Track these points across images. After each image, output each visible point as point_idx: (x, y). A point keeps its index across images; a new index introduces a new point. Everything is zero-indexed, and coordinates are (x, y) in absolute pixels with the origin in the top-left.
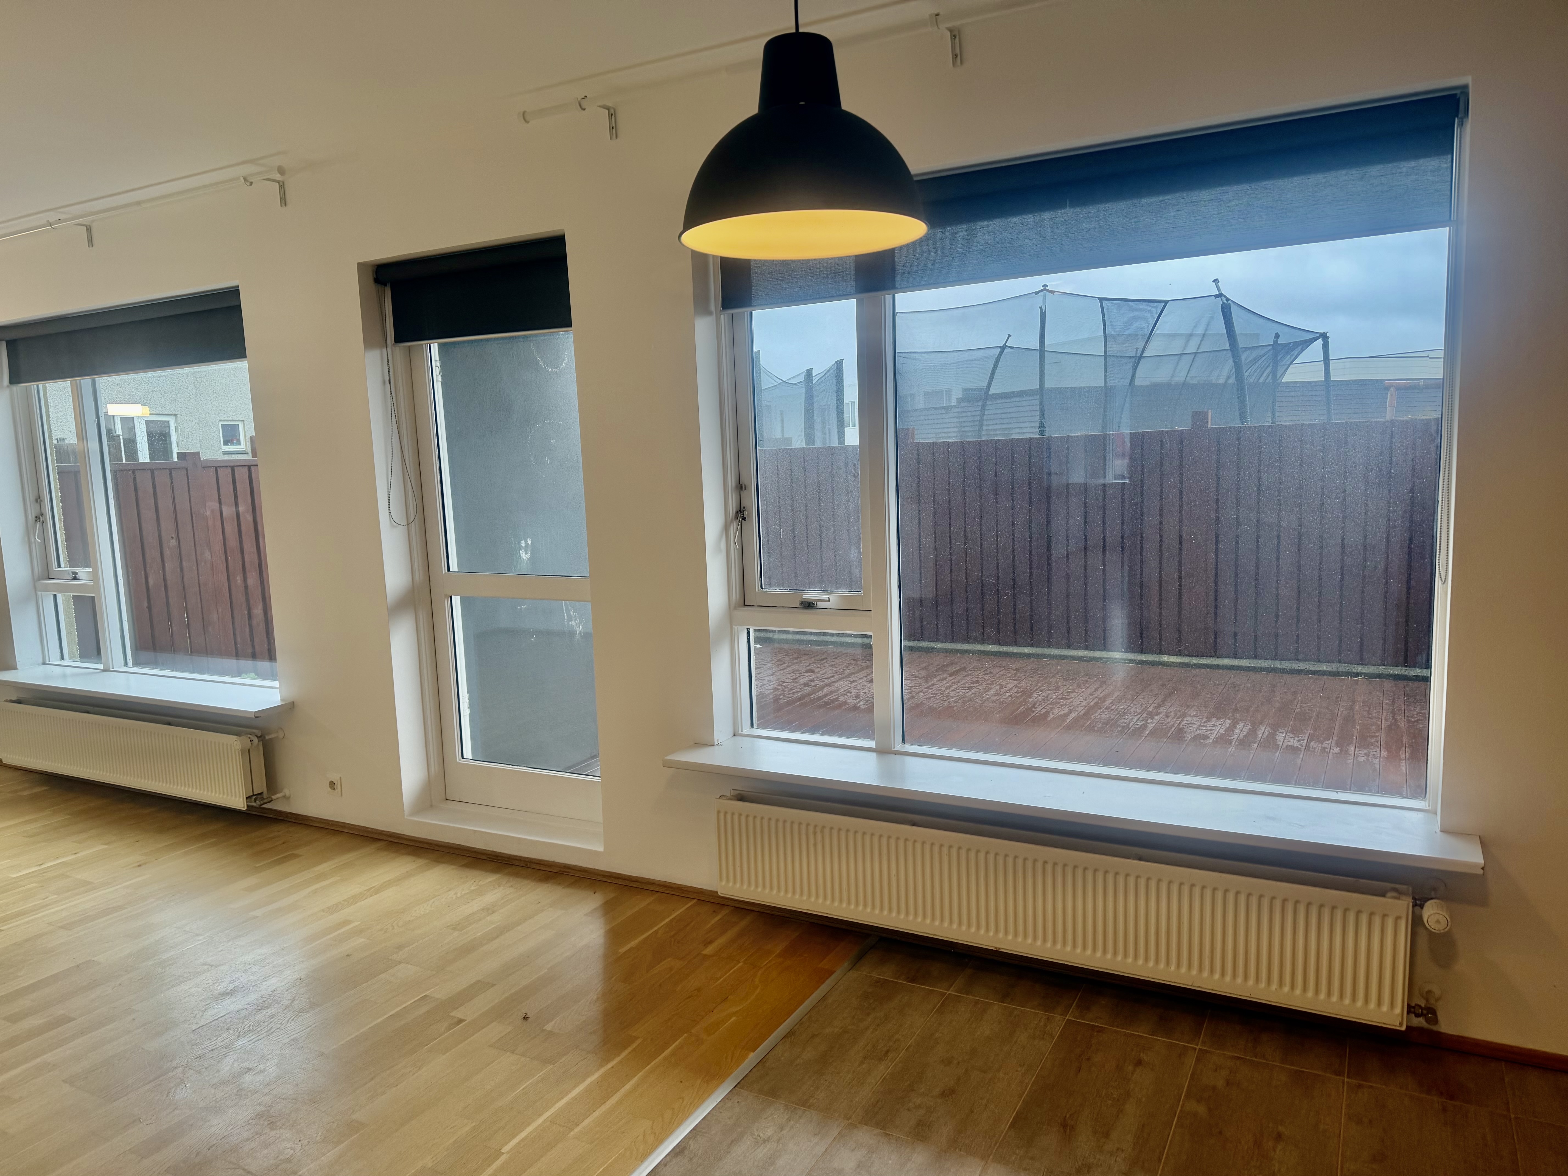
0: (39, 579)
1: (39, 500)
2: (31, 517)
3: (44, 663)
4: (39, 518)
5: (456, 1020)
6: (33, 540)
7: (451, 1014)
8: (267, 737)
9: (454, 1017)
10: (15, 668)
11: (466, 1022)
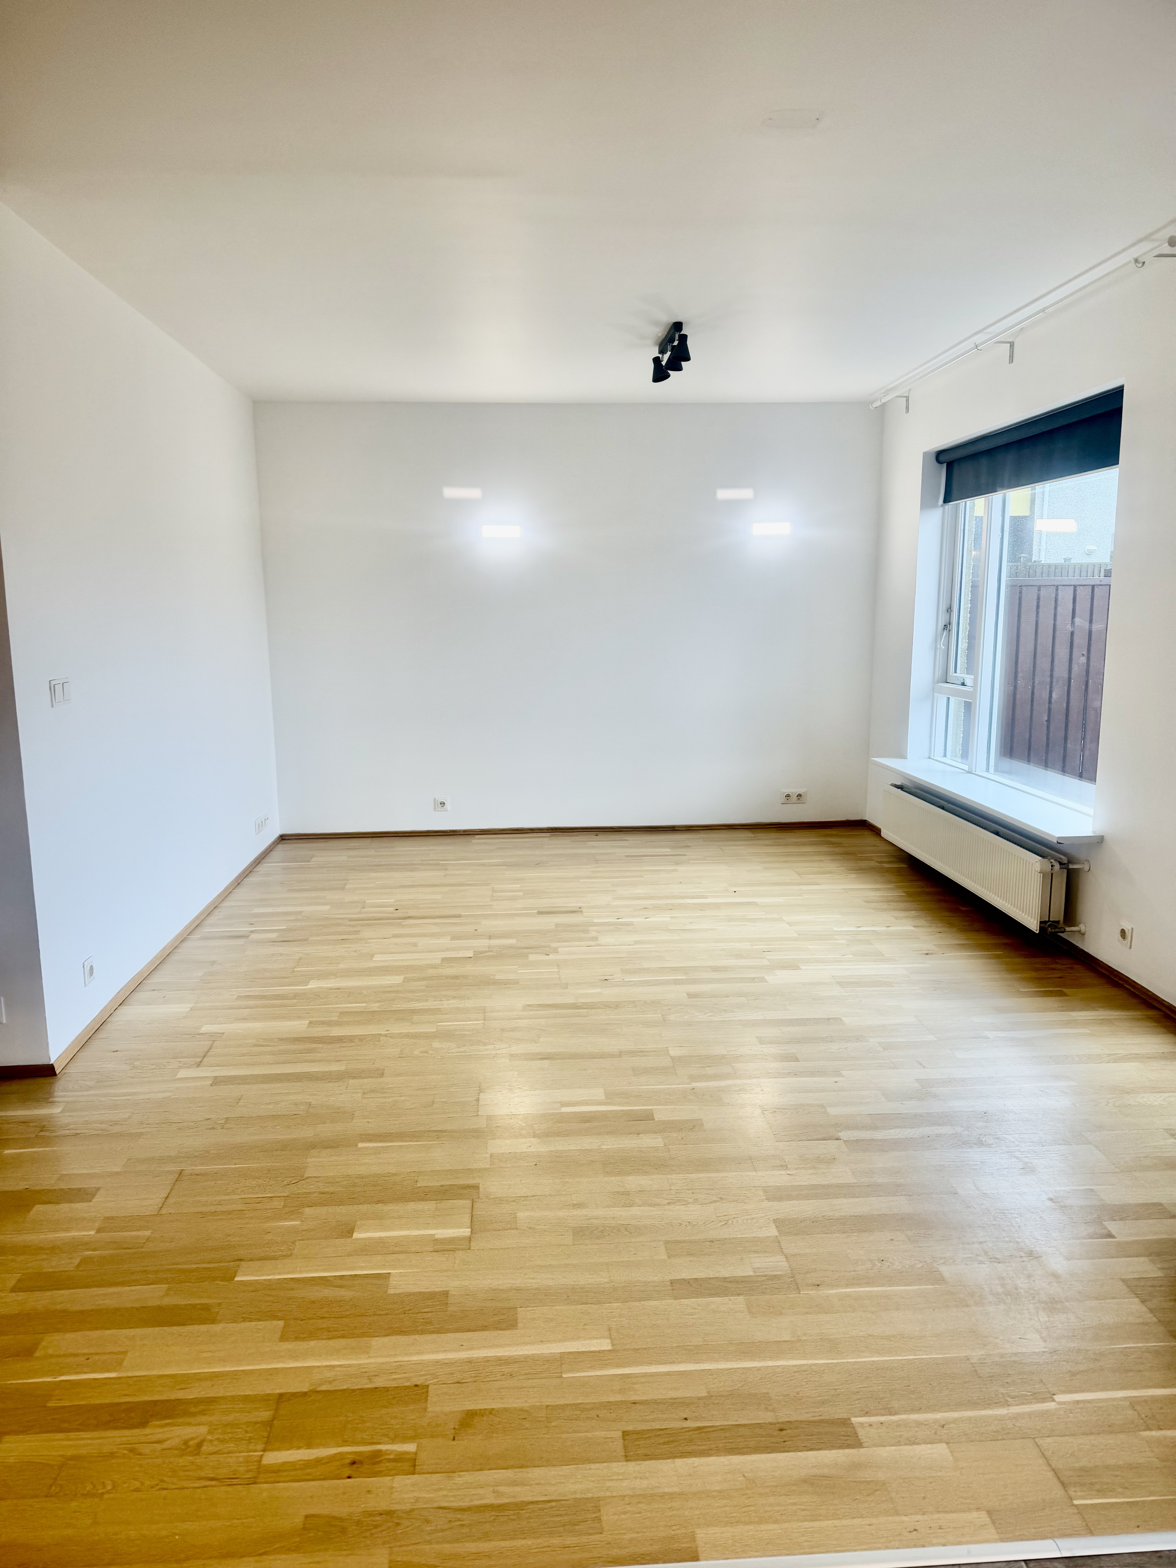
0: (938, 682)
1: (949, 610)
2: (941, 626)
3: (929, 758)
4: (947, 627)
5: (1105, 1231)
6: (939, 646)
7: (1104, 1223)
8: (1071, 866)
9: (1105, 1228)
10: (903, 756)
11: (1115, 1240)
